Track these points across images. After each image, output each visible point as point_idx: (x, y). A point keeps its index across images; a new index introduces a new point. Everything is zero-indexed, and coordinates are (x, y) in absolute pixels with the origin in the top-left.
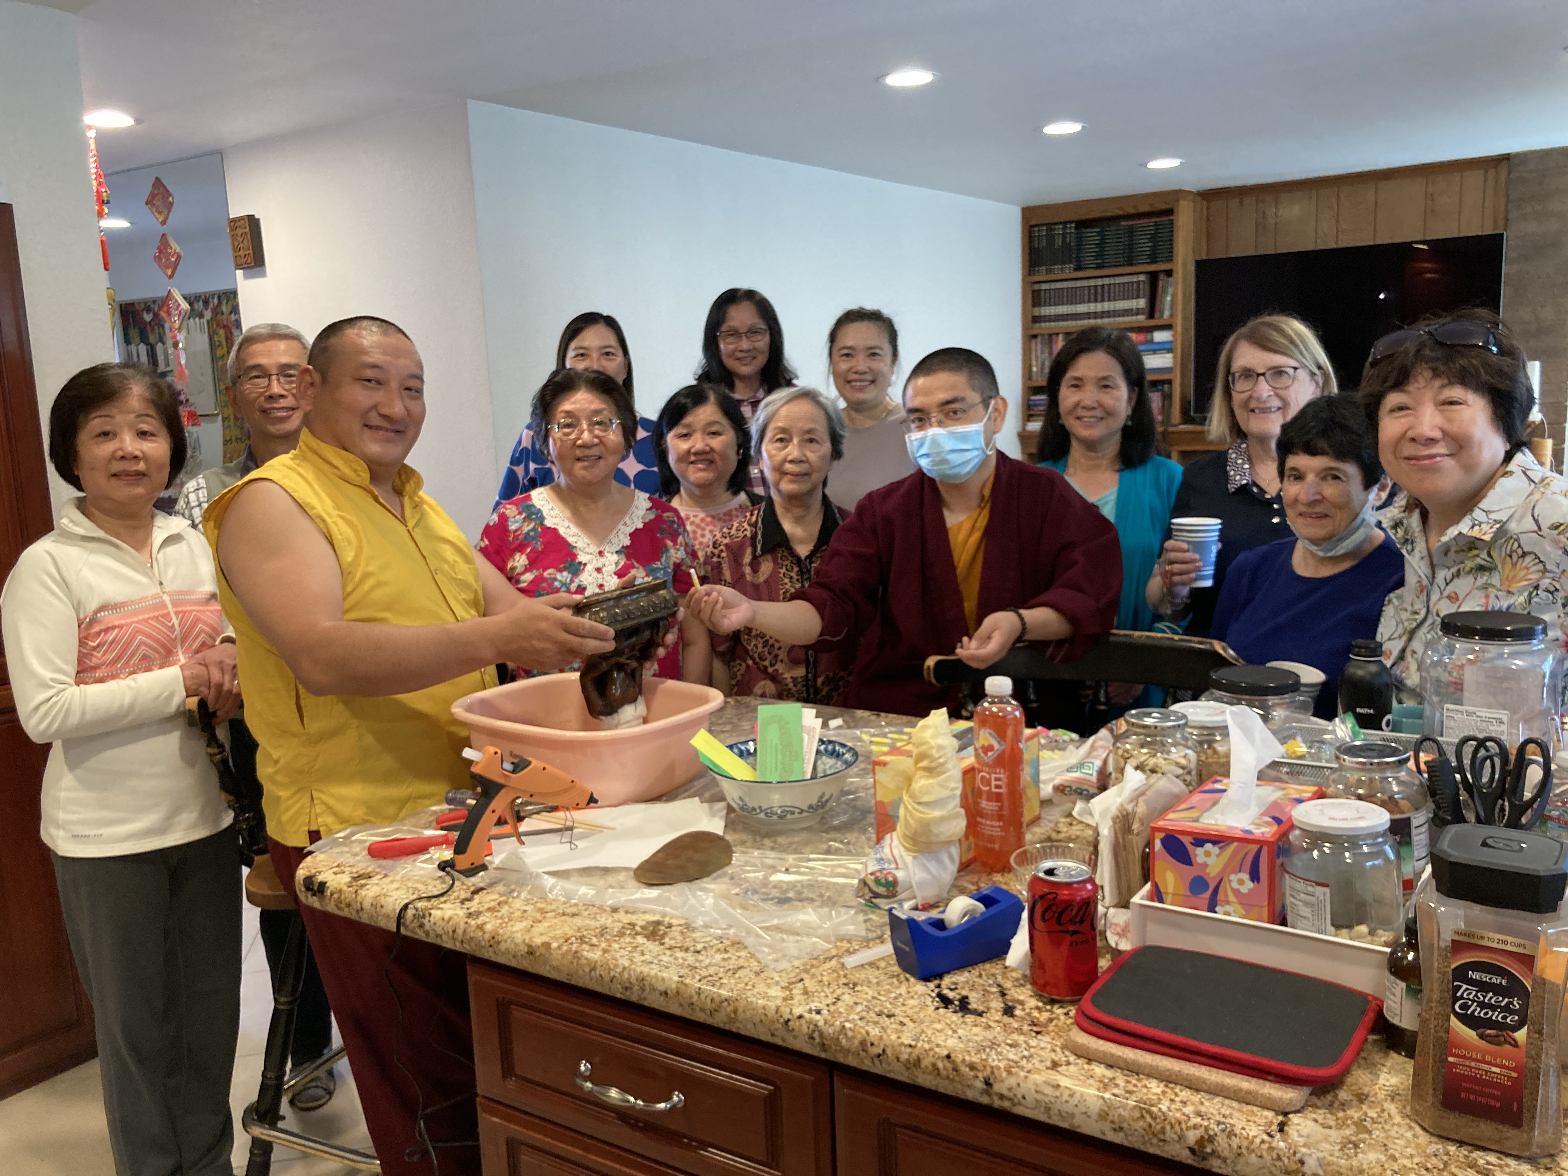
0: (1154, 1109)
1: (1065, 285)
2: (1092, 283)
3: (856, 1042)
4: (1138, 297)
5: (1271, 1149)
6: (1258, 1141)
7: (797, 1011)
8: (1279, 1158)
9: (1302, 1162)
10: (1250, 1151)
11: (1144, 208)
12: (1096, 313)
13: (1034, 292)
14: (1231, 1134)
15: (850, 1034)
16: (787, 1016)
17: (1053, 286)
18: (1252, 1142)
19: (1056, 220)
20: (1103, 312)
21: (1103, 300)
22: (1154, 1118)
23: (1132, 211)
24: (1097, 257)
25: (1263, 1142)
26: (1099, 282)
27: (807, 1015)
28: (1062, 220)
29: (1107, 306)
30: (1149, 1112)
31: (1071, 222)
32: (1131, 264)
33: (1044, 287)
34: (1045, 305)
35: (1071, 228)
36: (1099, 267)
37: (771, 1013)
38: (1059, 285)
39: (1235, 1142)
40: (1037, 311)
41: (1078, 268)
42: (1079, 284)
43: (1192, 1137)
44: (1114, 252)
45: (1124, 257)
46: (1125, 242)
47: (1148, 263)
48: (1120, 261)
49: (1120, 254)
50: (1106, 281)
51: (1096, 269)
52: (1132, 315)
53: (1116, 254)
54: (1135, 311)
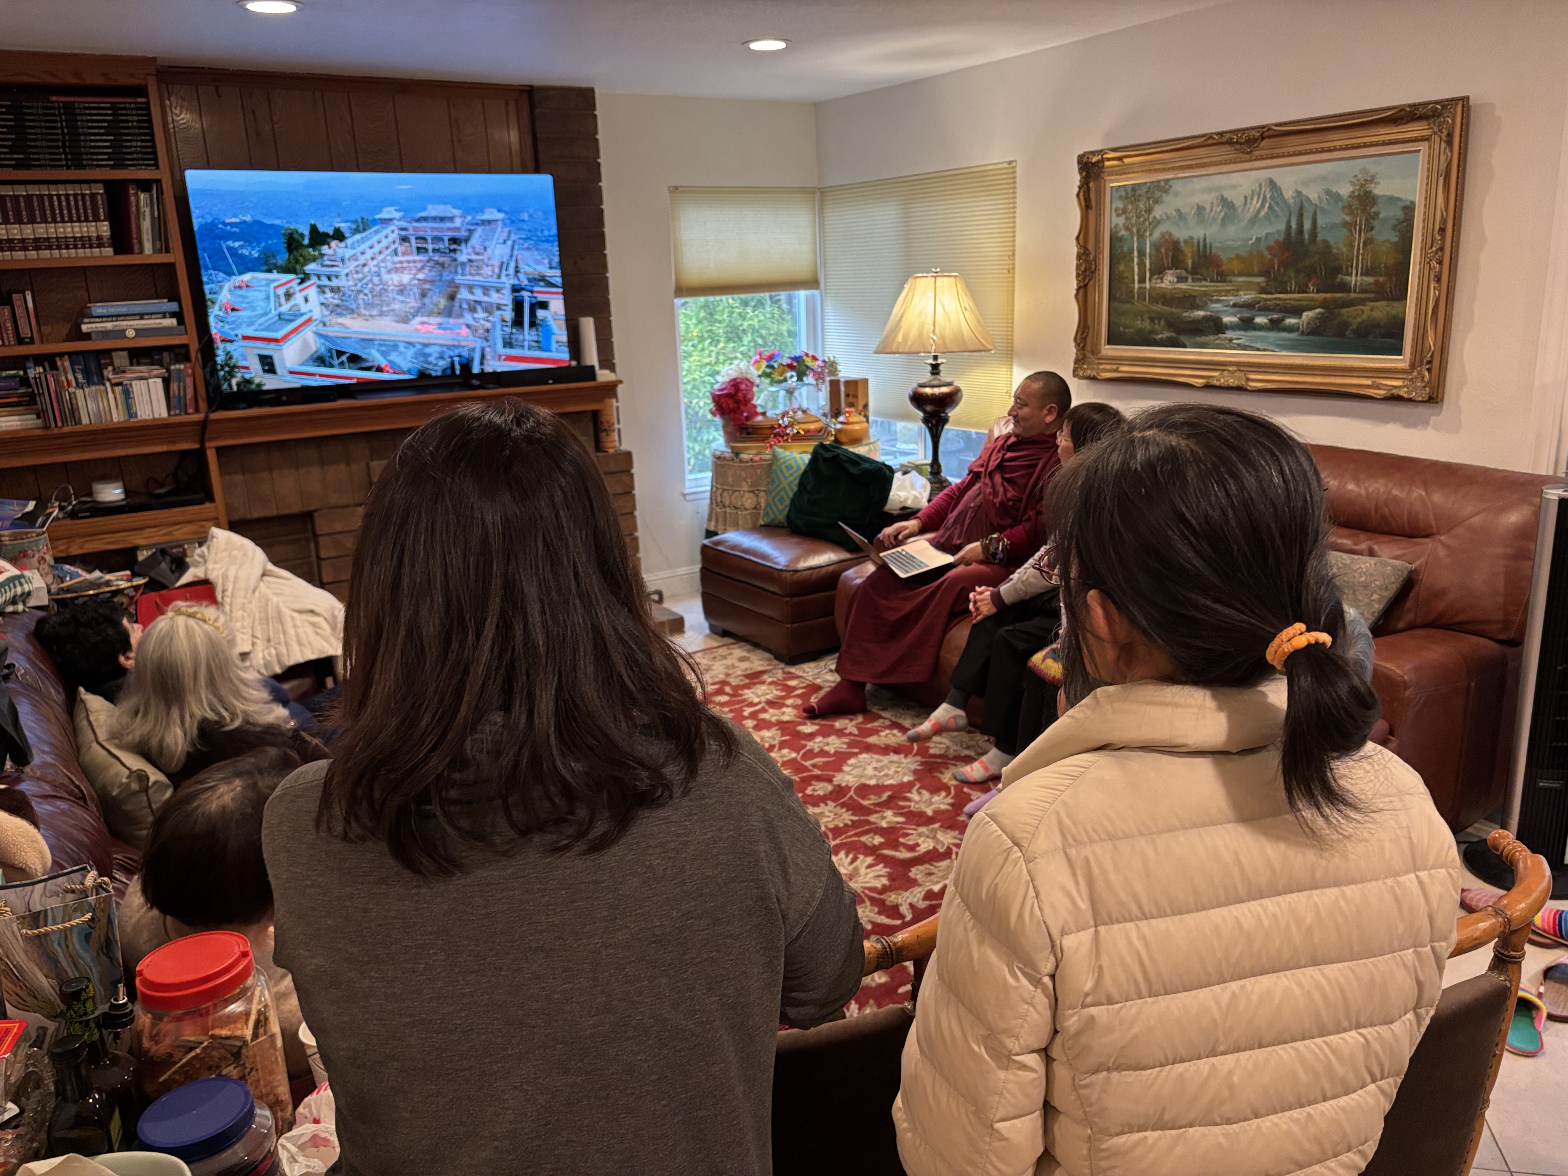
4: (97, 219)
11: (94, 79)
12: (23, 240)
20: (36, 240)
23: (72, 80)
24: (12, 150)
29: (42, 230)
32: (79, 165)
36: (20, 165)
44: (44, 143)
45: (66, 154)
46: (62, 128)
47: (111, 167)
48: (61, 160)
49: (58, 147)
50: (34, 190)
51: (14, 167)
52: (91, 247)
53: (48, 147)
54: (94, 241)
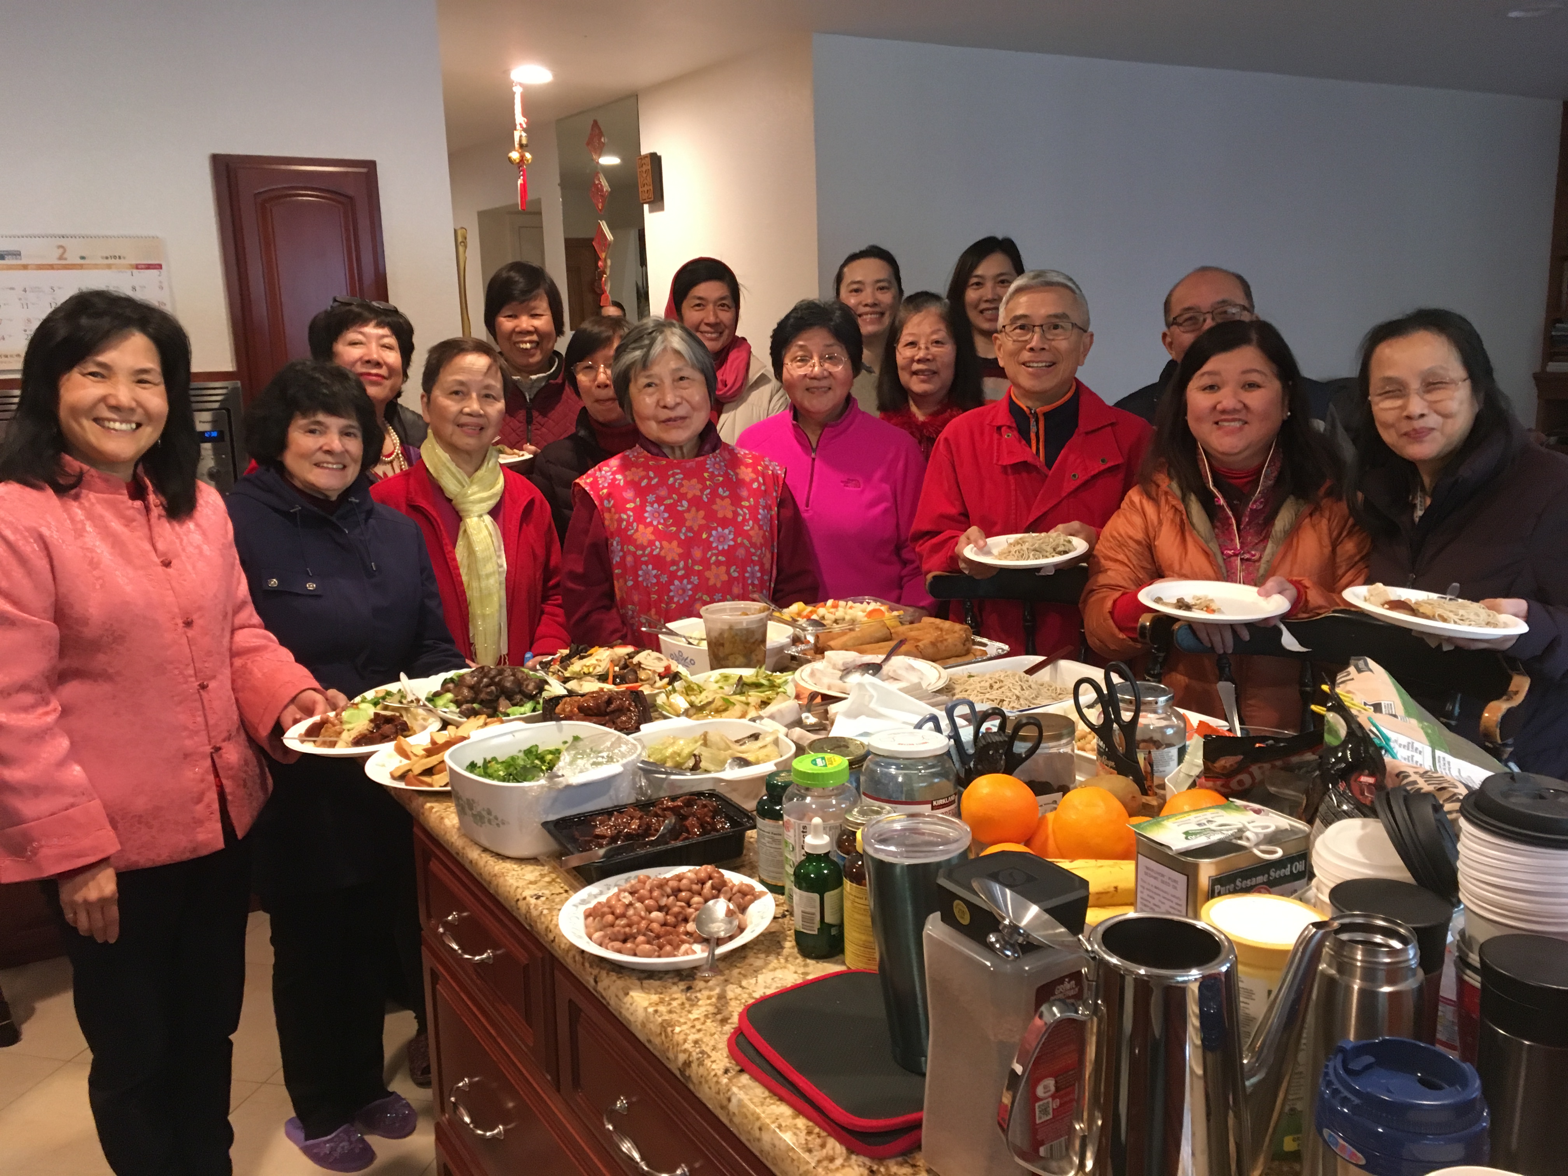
0: (669, 1029)
3: (544, 926)
5: (717, 1083)
6: (713, 1073)
7: (524, 894)
8: (718, 1093)
9: (729, 1100)
10: (707, 1081)
14: (701, 1063)
15: (543, 919)
16: (519, 897)
18: (709, 1074)
22: (666, 1037)
25: (715, 1075)
27: (528, 898)
30: (665, 1031)
37: (512, 891)
39: (701, 1070)
43: (682, 1057)
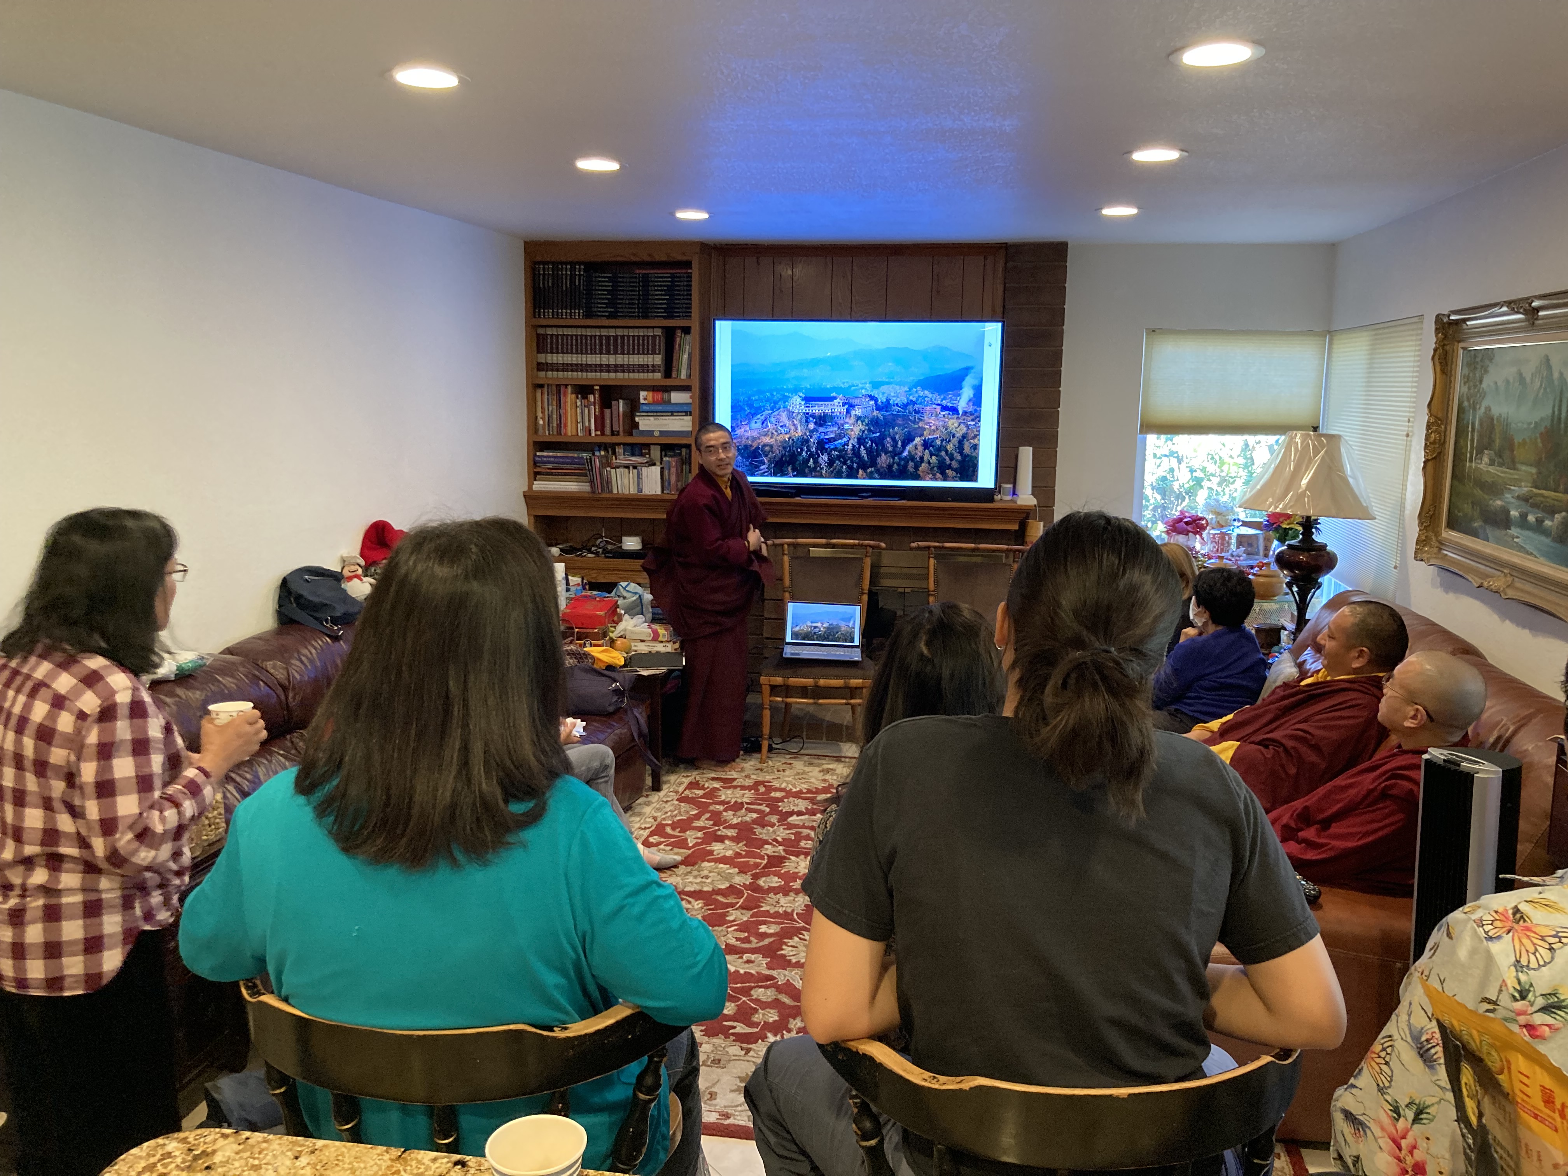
1: (574, 332)
2: (604, 332)
4: (654, 353)
11: (661, 257)
12: (608, 365)
13: (538, 335)
17: (560, 332)
19: (563, 259)
20: (616, 366)
21: (616, 353)
23: (647, 258)
24: (608, 305)
26: (612, 332)
28: (570, 260)
29: (621, 359)
31: (580, 263)
32: (645, 317)
33: (549, 331)
34: (552, 353)
35: (580, 270)
36: (612, 316)
38: (567, 332)
40: (542, 358)
41: (589, 315)
42: (589, 332)
44: (627, 302)
45: (638, 308)
46: (639, 291)
47: (665, 317)
48: (634, 312)
49: (634, 304)
50: (620, 332)
51: (608, 317)
52: (648, 372)
53: (629, 304)
54: (650, 368)
